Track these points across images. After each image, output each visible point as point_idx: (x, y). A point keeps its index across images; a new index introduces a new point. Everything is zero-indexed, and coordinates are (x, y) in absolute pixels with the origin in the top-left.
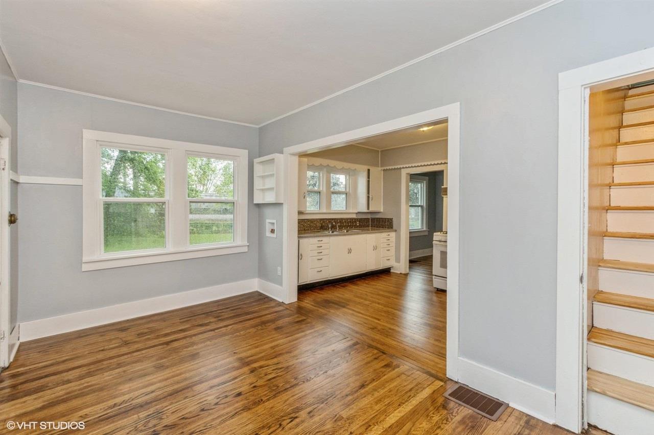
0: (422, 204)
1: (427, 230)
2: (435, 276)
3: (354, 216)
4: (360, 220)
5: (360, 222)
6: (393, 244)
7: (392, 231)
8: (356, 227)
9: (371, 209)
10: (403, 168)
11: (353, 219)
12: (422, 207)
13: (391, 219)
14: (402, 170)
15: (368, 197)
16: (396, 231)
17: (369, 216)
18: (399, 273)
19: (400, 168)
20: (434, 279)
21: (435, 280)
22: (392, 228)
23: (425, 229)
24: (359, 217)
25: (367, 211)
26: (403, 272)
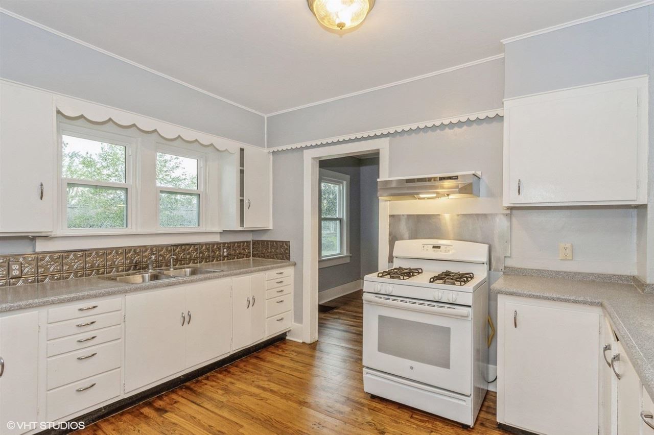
0: (342, 217)
1: (349, 254)
2: (368, 368)
3: (217, 239)
4: (230, 246)
5: (229, 248)
6: (290, 289)
7: (289, 266)
8: (220, 258)
9: (248, 225)
10: (307, 148)
11: (213, 244)
12: (340, 220)
13: (287, 243)
14: (305, 151)
15: (242, 201)
16: (295, 264)
17: (249, 238)
18: (301, 341)
19: (302, 148)
20: (365, 375)
21: (367, 376)
22: (288, 258)
23: (345, 254)
24: (228, 241)
25: (241, 229)
26: (308, 341)
